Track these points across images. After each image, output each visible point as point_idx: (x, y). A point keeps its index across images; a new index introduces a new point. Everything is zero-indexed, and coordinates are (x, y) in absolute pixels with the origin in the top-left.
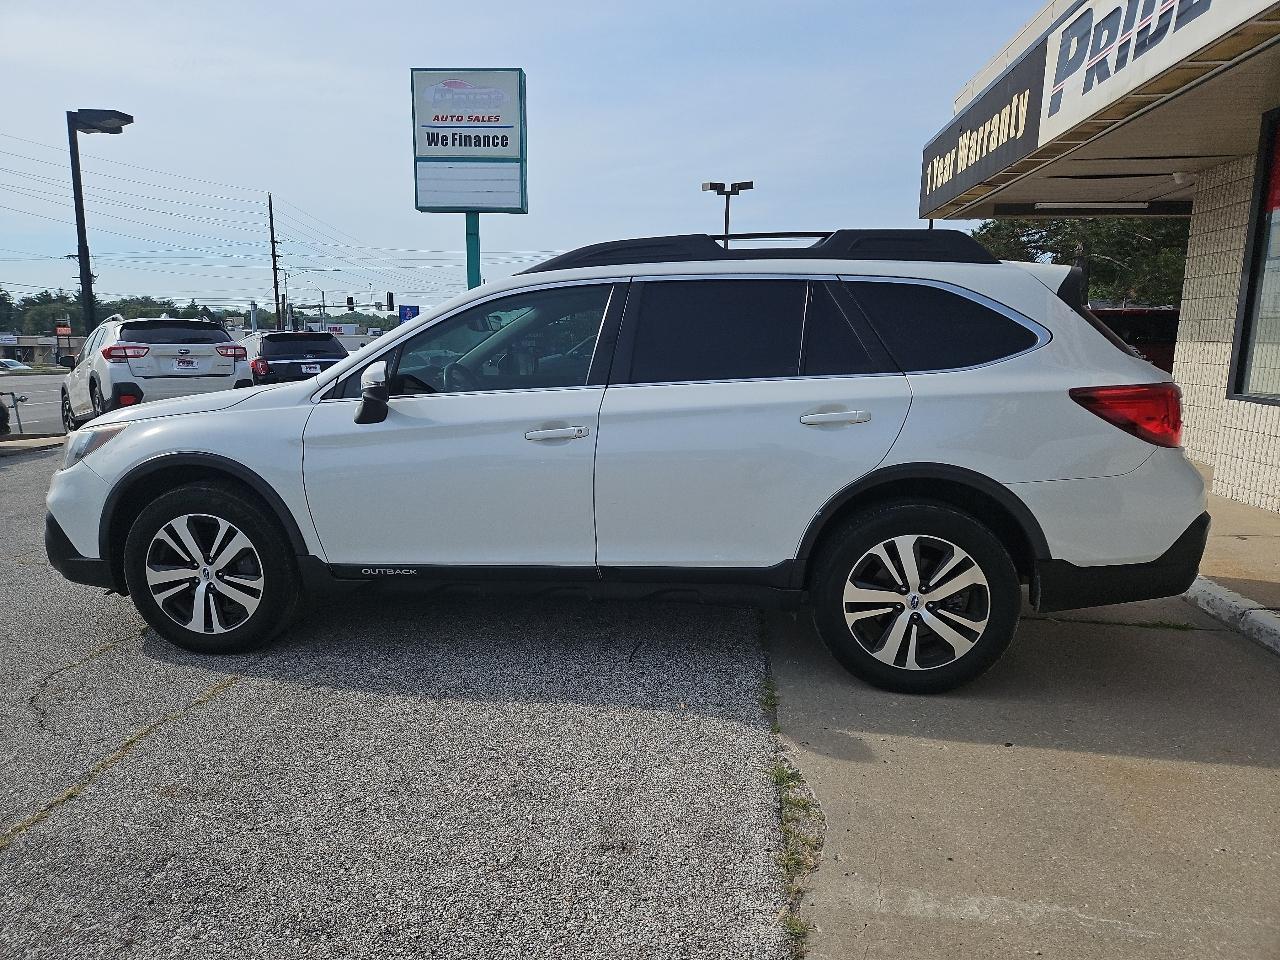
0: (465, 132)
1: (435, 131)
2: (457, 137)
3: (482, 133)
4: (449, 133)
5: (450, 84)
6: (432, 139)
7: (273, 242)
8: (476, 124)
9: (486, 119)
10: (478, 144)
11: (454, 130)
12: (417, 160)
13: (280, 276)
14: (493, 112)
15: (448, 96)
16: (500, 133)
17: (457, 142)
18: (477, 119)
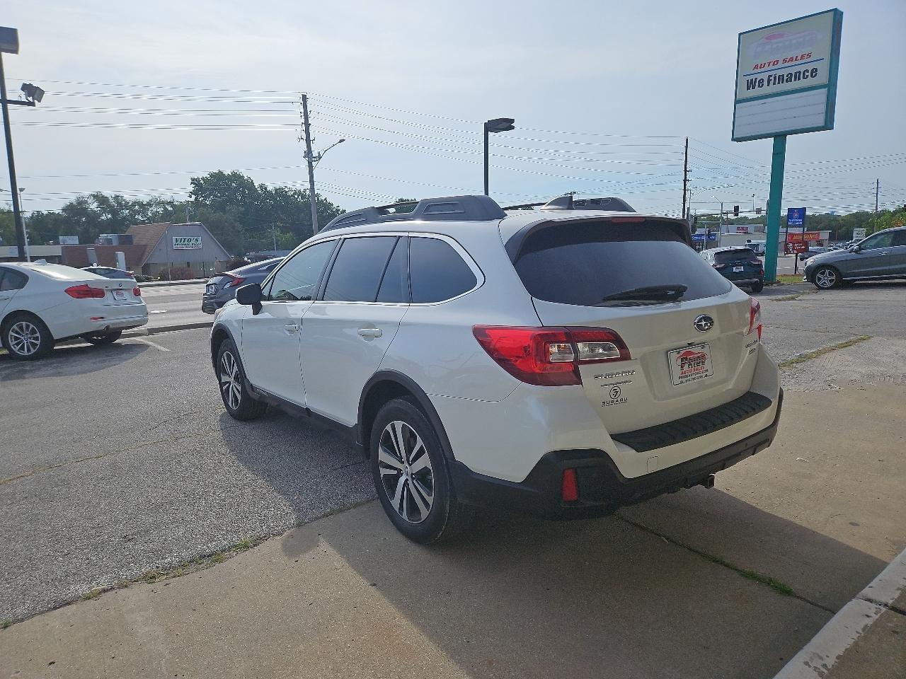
0: (779, 73)
1: (753, 77)
2: (772, 78)
3: (793, 70)
4: (765, 76)
5: (769, 38)
6: (751, 85)
7: (686, 171)
8: (790, 64)
9: (799, 58)
10: (789, 80)
11: (770, 73)
12: (737, 102)
13: (688, 193)
14: (806, 51)
15: (768, 47)
16: (810, 67)
17: (772, 82)
18: (791, 59)
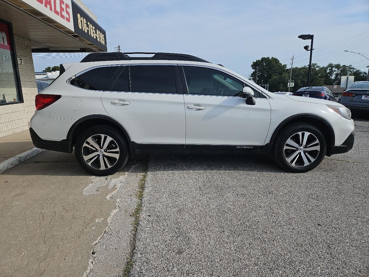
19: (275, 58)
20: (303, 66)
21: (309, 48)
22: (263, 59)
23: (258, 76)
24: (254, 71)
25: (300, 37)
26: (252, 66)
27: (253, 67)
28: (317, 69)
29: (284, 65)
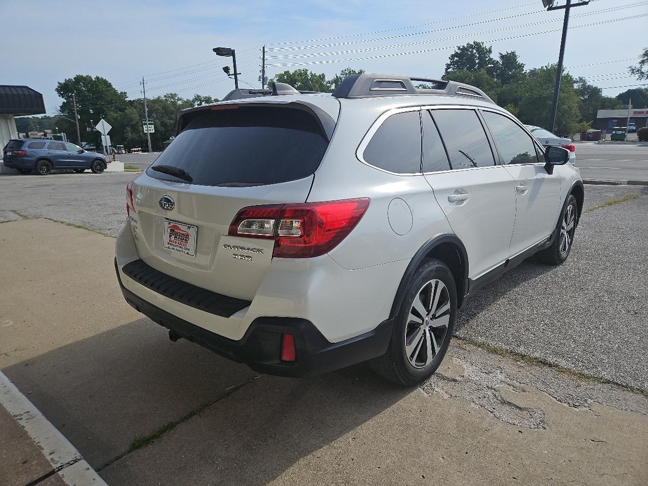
19: (102, 79)
20: (156, 97)
21: (232, 71)
22: (79, 79)
23: (79, 112)
24: (65, 101)
25: (215, 50)
26: (57, 90)
27: (60, 93)
28: (179, 102)
29: (122, 93)
